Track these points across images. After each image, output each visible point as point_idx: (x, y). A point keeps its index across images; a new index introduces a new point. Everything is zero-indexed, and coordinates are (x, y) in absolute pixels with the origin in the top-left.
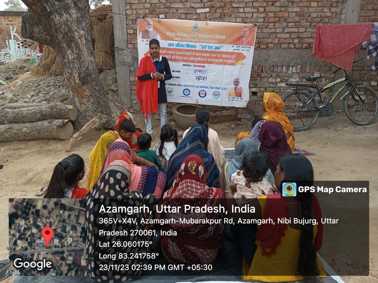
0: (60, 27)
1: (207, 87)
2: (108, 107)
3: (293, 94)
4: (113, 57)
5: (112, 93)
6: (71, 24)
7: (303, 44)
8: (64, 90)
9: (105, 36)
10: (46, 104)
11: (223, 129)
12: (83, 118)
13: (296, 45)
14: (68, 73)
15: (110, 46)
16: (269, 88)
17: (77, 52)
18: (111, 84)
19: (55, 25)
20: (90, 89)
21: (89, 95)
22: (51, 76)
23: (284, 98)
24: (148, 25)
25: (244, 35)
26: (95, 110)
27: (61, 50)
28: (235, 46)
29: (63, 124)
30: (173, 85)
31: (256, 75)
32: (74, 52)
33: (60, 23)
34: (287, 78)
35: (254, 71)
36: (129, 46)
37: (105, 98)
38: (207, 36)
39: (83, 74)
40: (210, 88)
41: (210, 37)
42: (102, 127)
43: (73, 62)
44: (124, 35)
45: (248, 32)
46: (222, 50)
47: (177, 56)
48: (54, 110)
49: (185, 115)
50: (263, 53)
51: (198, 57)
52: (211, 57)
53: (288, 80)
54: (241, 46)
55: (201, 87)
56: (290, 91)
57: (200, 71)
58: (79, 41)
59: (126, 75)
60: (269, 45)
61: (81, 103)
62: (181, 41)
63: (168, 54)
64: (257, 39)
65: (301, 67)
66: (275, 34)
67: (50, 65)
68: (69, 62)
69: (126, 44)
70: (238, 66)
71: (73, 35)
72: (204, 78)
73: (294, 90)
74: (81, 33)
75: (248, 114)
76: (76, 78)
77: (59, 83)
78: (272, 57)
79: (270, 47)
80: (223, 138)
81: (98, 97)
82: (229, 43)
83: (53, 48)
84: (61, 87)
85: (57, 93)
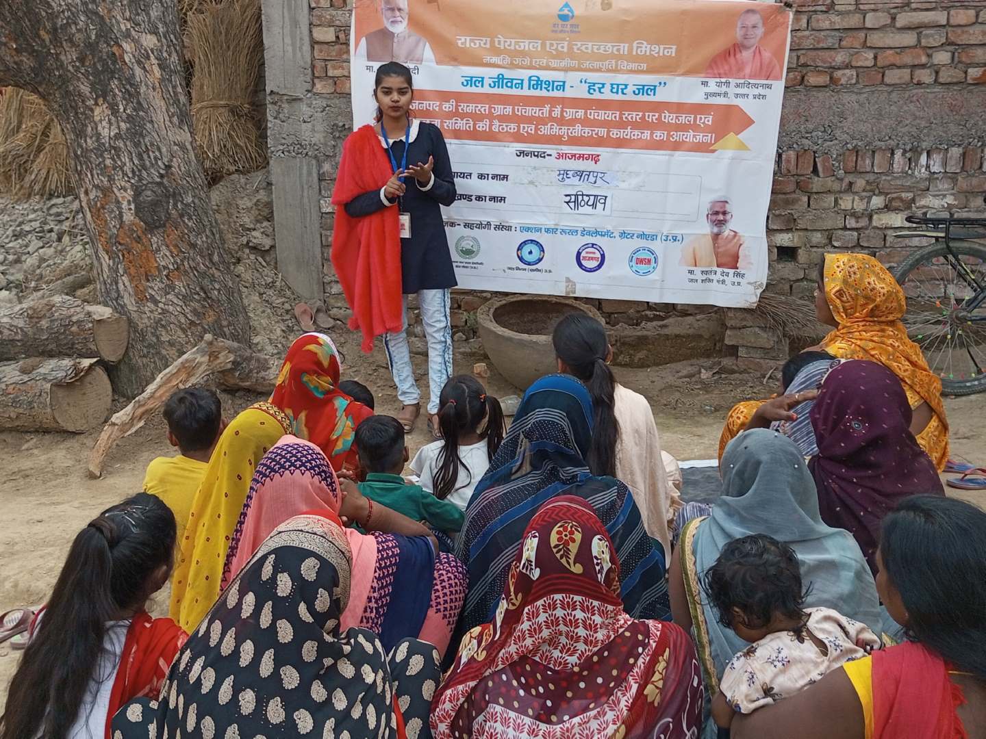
0: (68, 22)
1: (608, 234)
2: (238, 310)
3: (936, 254)
4: (259, 128)
5: (252, 257)
6: (110, 11)
7: (970, 70)
8: (79, 248)
9: (230, 53)
10: (10, 301)
11: (670, 388)
12: (148, 352)
13: (941, 74)
14: (96, 187)
15: (247, 88)
16: (840, 232)
17: (128, 111)
18: (252, 226)
19: (52, 16)
20: (176, 246)
21: (171, 267)
22: (30, 195)
23: (899, 271)
24: (389, 13)
25: (746, 42)
26: (192, 323)
27: (73, 104)
28: (712, 82)
29: (76, 375)
30: (480, 226)
31: (791, 187)
32: (118, 111)
33: (69, 10)
34: (910, 195)
35: (784, 171)
36: (319, 87)
37: (228, 278)
38: (609, 47)
39: (149, 193)
40: (618, 238)
41: (618, 50)
42: (219, 385)
43: (115, 148)
44: (301, 48)
45: (760, 31)
46: (661, 96)
47: (496, 122)
48: (44, 323)
49: (525, 336)
50: (815, 104)
51: (572, 122)
52: (622, 125)
53: (913, 200)
54: (733, 81)
55: (584, 232)
56: (924, 242)
57: (580, 174)
58: (138, 71)
59: (306, 191)
60: (838, 74)
61: (141, 298)
62: (513, 66)
63: (463, 116)
64: (794, 54)
65: (964, 155)
66: (862, 34)
67: (25, 158)
68: (100, 150)
69: (309, 79)
70: (725, 154)
71: (115, 49)
72: (596, 201)
73: (937, 238)
74: (145, 44)
75: (764, 329)
76: (125, 205)
77: (60, 222)
78: (851, 119)
79: (843, 81)
80: (672, 422)
81: (203, 275)
82: (690, 72)
83: (42, 97)
84: (66, 239)
85: (51, 262)
